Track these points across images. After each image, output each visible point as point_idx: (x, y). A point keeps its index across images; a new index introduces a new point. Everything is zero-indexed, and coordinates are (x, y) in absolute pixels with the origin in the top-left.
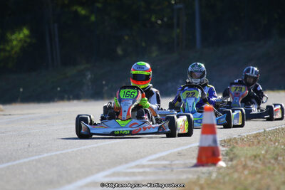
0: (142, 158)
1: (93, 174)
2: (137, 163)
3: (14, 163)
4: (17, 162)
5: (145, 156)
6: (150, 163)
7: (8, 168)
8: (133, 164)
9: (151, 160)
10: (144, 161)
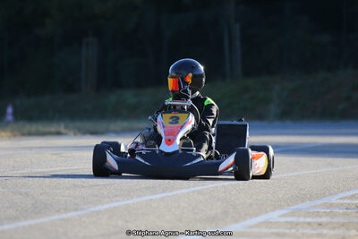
0: (331, 194)
1: (266, 212)
2: (325, 200)
3: (170, 194)
4: (175, 193)
5: (336, 194)
6: (341, 201)
7: (162, 199)
8: (319, 202)
9: (341, 199)
10: (334, 200)
